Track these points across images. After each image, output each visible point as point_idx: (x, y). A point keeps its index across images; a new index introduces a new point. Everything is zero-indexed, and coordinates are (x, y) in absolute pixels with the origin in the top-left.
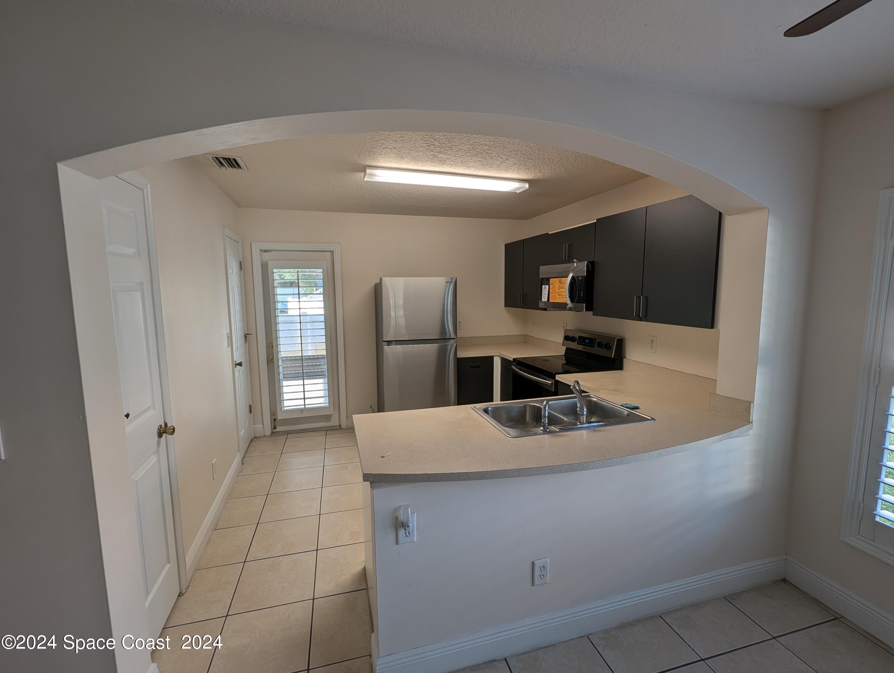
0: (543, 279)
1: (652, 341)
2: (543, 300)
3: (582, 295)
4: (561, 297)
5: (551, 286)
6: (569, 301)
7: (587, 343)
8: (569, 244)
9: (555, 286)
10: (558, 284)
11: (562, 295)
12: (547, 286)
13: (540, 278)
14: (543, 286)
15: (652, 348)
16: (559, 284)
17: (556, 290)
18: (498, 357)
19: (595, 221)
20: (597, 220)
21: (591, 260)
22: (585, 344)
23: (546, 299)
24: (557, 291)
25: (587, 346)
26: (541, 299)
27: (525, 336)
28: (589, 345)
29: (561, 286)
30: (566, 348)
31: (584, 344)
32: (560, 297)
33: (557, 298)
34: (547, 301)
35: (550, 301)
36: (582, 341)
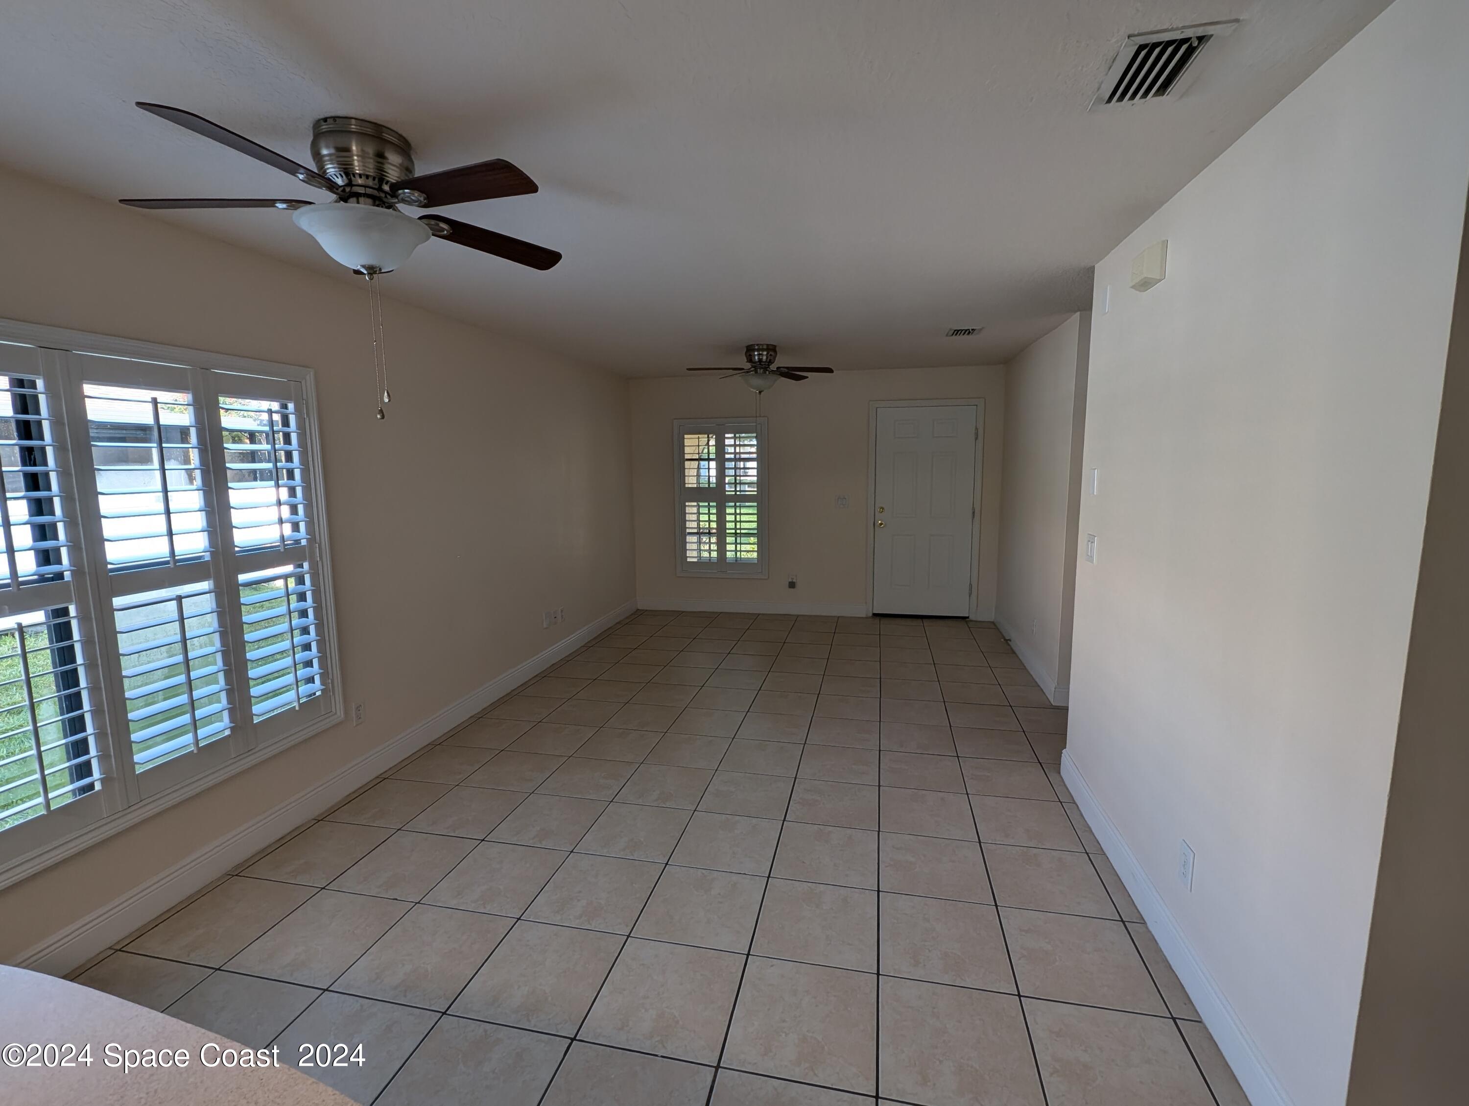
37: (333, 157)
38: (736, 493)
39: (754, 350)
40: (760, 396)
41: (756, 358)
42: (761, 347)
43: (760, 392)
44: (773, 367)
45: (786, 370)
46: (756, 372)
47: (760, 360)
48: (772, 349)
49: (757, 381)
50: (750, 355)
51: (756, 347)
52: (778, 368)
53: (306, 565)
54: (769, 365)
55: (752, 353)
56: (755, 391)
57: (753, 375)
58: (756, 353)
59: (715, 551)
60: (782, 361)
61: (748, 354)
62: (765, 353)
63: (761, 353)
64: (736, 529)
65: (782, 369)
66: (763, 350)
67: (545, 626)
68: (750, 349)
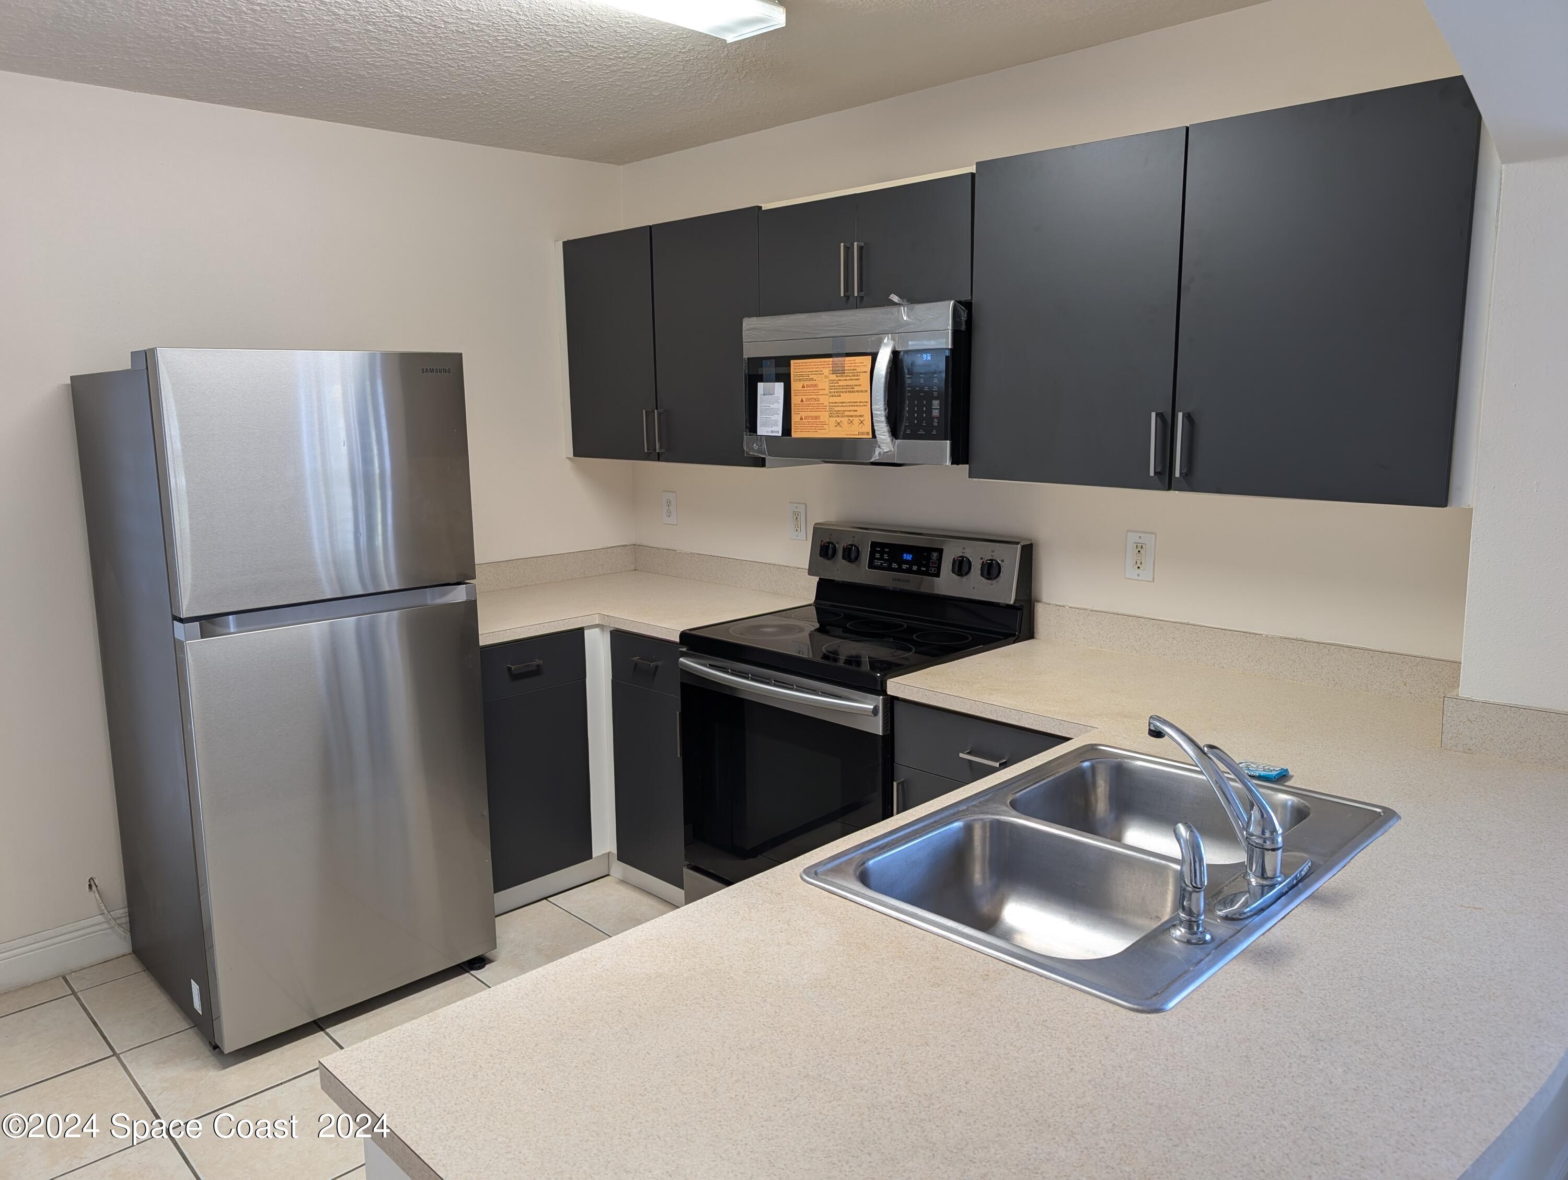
0: (756, 362)
1: (1140, 548)
2: (762, 431)
3: (936, 413)
4: (845, 420)
5: (795, 386)
6: (887, 434)
7: (906, 562)
8: (862, 244)
9: (816, 385)
10: (826, 377)
11: (846, 413)
12: (779, 387)
13: (745, 356)
14: (760, 385)
15: (1139, 568)
16: (833, 377)
17: (821, 397)
18: (597, 630)
19: (973, 169)
20: (979, 165)
21: (963, 299)
22: (900, 566)
23: (774, 429)
24: (825, 400)
25: (909, 571)
26: (753, 428)
27: (636, 548)
28: (915, 568)
29: (841, 383)
30: (818, 583)
31: (895, 566)
32: (839, 420)
33: (824, 423)
34: (780, 434)
35: (794, 435)
36: (886, 557)
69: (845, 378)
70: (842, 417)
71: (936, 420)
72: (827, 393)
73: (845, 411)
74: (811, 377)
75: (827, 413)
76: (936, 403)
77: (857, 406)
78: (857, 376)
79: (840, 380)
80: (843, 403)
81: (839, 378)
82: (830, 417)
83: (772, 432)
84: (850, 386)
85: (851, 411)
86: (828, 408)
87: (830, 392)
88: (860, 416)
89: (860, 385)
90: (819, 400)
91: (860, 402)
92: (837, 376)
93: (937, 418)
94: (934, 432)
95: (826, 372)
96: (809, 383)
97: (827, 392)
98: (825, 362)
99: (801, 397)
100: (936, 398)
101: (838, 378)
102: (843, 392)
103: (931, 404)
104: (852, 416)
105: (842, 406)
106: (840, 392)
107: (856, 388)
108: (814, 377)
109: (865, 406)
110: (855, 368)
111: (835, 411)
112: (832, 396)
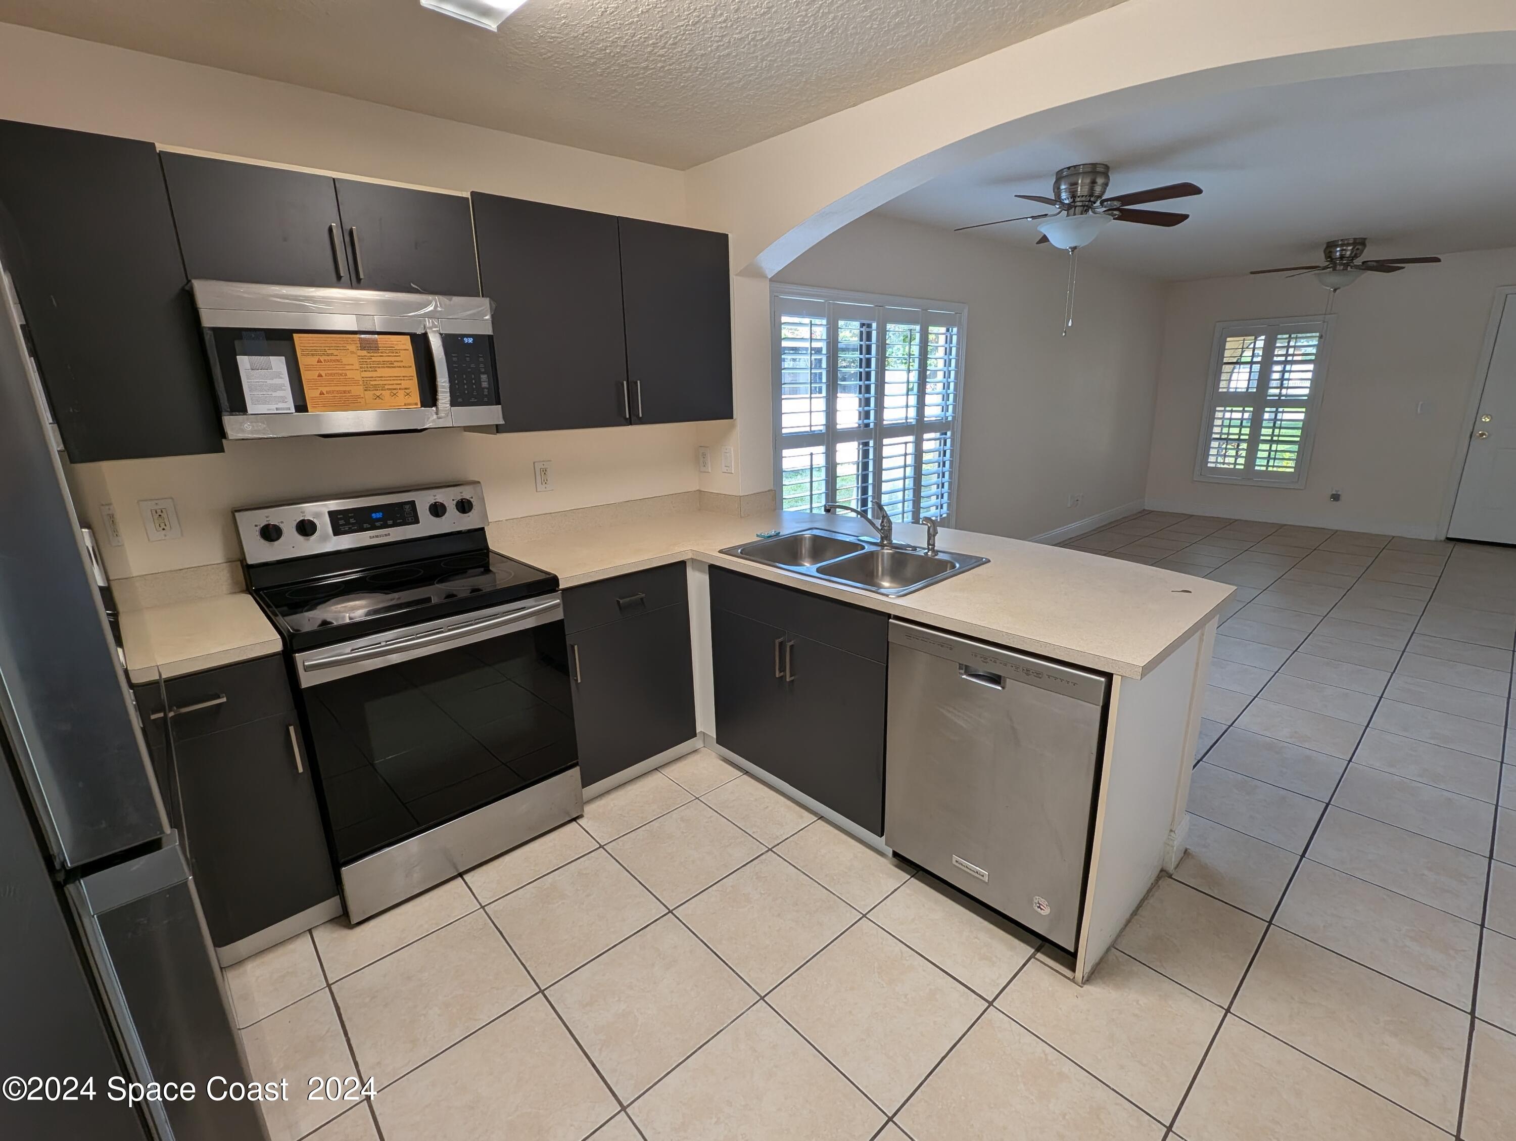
0: (230, 333)
1: (544, 471)
2: (254, 408)
3: (485, 385)
4: (386, 394)
5: (304, 360)
7: (378, 520)
9: (338, 361)
10: (352, 352)
11: (386, 387)
12: (277, 361)
13: (208, 327)
14: (242, 359)
15: (545, 483)
16: (364, 353)
17: (348, 372)
22: (373, 525)
23: (282, 405)
24: (355, 375)
25: (385, 526)
28: (389, 523)
29: (374, 359)
31: (366, 526)
32: (377, 393)
33: (357, 397)
34: (292, 411)
37: (1068, 190)
38: (1279, 399)
39: (1337, 246)
40: (1334, 295)
41: (1338, 254)
42: (1346, 242)
43: (1335, 290)
44: (1358, 262)
45: (1375, 264)
46: (1334, 269)
47: (1342, 257)
48: (1360, 243)
49: (1334, 279)
50: (1330, 252)
51: (1340, 243)
52: (1363, 263)
53: (949, 433)
54: (1352, 260)
55: (1332, 250)
56: (1328, 288)
57: (1330, 272)
58: (1338, 249)
59: (1243, 457)
60: (1370, 254)
61: (1328, 251)
62: (1350, 248)
63: (1344, 248)
64: (1273, 435)
65: (1369, 263)
66: (1348, 245)
67: (1069, 506)
68: (1330, 246)
69: (379, 354)
70: (382, 390)
71: (486, 390)
72: (358, 368)
73: (385, 385)
74: (329, 352)
75: (362, 387)
76: (484, 377)
77: (401, 380)
78: (397, 353)
79: (374, 356)
80: (382, 377)
81: (372, 354)
82: (365, 390)
83: (277, 409)
84: (388, 362)
85: (393, 384)
86: (361, 383)
87: (361, 368)
88: (406, 389)
89: (402, 361)
90: (346, 375)
91: (404, 377)
92: (369, 353)
93: (487, 388)
94: (486, 399)
95: (352, 348)
96: (329, 358)
97: (357, 366)
98: (350, 338)
99: (318, 372)
100: (483, 373)
101: (369, 354)
102: (379, 367)
103: (480, 378)
104: (394, 389)
105: (381, 380)
106: (376, 367)
107: (396, 364)
108: (335, 352)
109: (410, 379)
110: (392, 346)
111: (372, 385)
112: (365, 371)
